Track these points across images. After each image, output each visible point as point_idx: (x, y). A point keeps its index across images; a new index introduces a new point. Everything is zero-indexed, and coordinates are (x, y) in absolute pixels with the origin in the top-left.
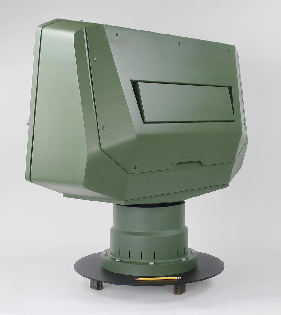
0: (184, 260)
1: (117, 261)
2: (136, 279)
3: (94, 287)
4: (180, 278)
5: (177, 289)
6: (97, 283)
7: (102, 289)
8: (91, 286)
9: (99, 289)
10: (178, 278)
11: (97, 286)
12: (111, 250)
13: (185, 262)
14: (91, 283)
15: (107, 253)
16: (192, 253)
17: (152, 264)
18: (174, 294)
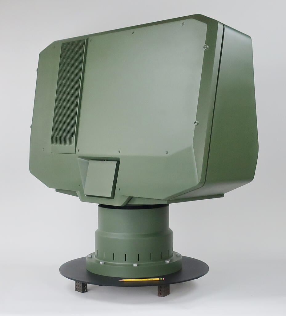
0: (168, 262)
1: (101, 263)
2: (120, 280)
3: (79, 290)
4: (164, 279)
5: (161, 290)
6: (81, 285)
7: (87, 291)
8: (76, 289)
9: (83, 292)
10: (162, 279)
11: (81, 288)
12: (96, 254)
13: (168, 264)
14: (76, 285)
15: (92, 256)
16: (177, 256)
17: (135, 265)
18: (158, 296)
